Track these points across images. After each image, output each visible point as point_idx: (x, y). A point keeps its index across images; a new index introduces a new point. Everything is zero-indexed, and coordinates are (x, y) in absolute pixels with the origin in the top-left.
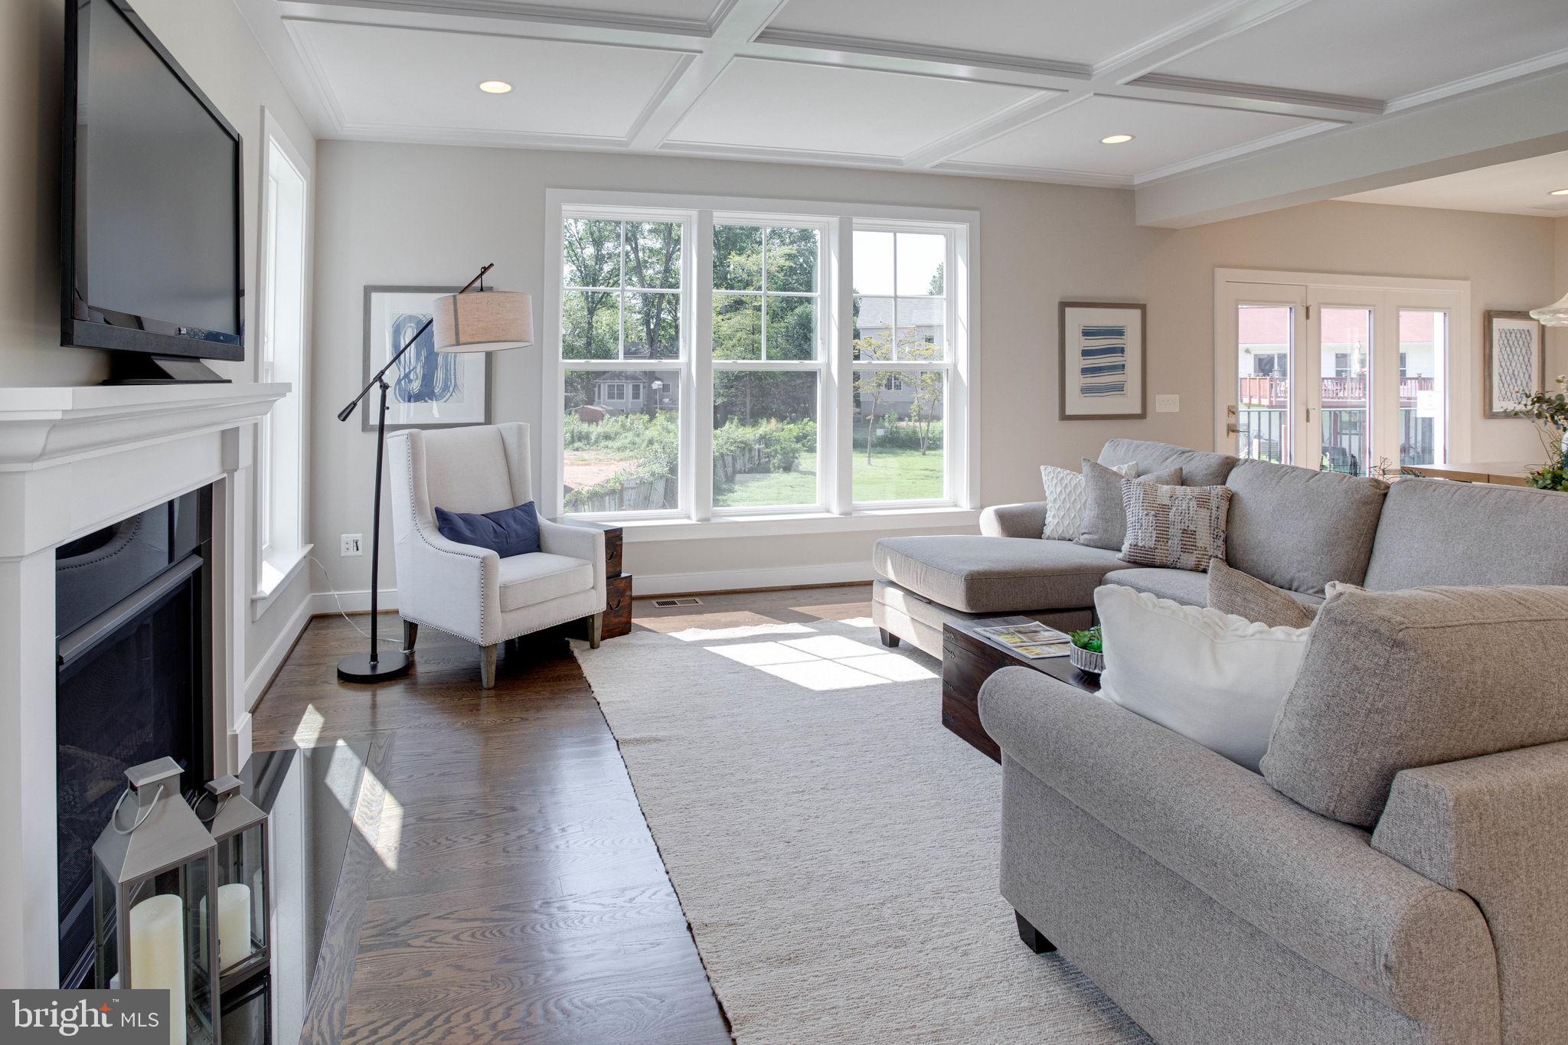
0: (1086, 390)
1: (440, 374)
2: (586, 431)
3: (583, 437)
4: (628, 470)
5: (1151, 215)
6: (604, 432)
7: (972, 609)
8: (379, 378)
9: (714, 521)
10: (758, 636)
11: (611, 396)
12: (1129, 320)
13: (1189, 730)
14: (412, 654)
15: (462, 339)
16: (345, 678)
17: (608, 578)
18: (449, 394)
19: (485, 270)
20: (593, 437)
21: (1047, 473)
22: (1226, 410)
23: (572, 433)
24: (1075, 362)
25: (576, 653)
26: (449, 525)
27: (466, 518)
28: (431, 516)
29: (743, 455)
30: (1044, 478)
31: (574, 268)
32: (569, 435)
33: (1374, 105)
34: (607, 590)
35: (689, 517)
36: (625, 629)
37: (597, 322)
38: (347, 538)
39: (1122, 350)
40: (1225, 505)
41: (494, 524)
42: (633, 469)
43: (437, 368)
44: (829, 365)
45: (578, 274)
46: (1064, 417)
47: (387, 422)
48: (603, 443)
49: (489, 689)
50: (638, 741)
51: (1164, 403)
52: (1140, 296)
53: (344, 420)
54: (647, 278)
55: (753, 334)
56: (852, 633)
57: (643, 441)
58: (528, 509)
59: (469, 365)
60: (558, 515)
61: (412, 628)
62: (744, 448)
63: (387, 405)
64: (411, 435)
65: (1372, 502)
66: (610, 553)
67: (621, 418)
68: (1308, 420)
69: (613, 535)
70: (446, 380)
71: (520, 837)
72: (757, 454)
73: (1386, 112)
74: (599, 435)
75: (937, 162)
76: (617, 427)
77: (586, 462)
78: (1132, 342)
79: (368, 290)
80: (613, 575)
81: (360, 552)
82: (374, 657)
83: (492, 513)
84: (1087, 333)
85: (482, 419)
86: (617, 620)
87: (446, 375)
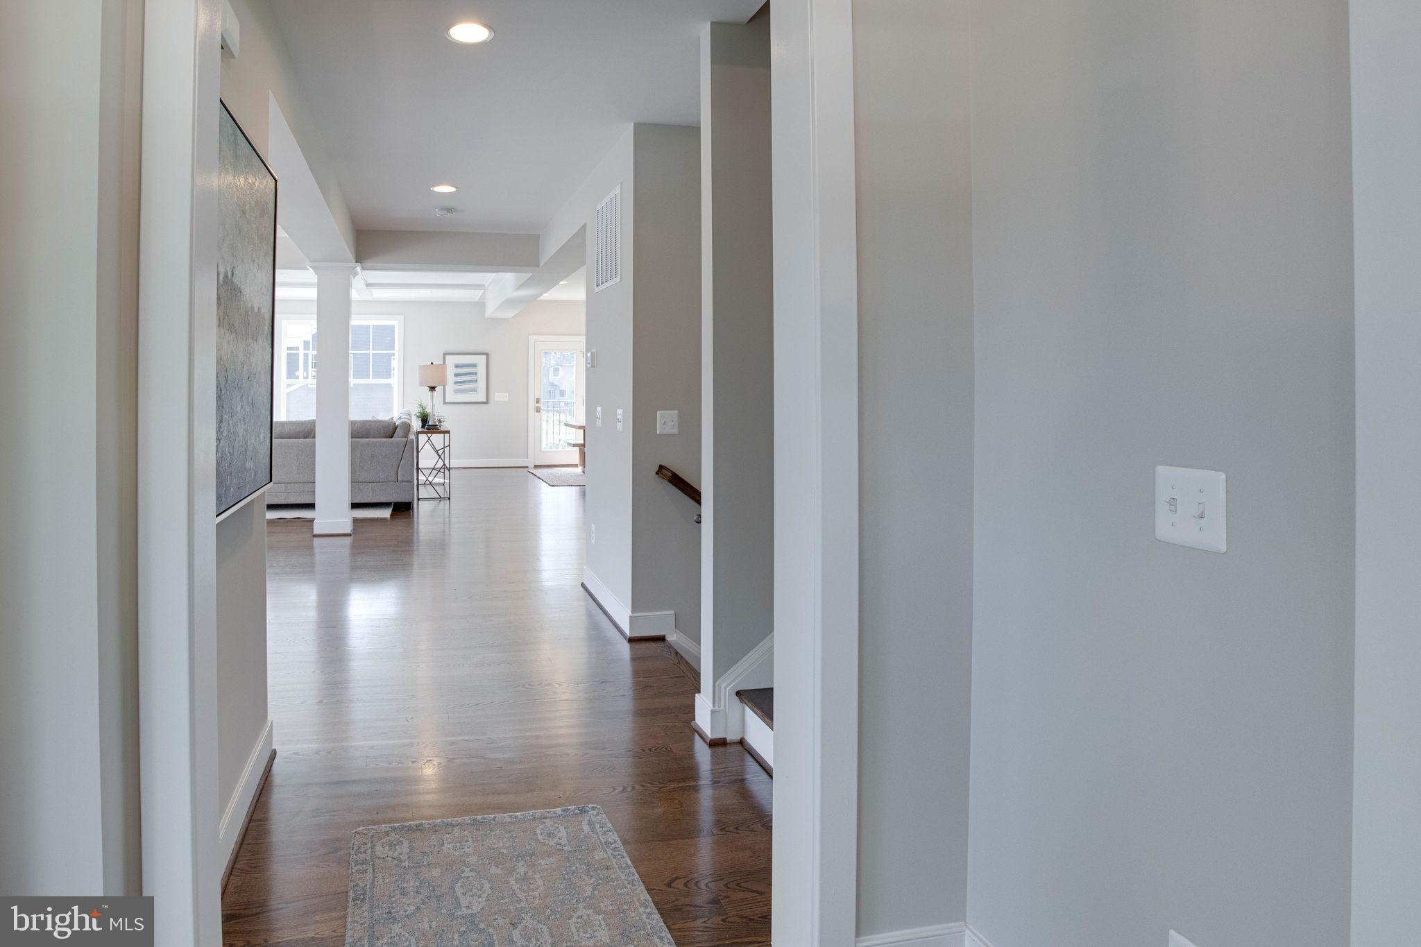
0: (456, 391)
12: (481, 360)
22: (535, 400)
39: (476, 373)
51: (498, 397)
52: (486, 349)
78: (481, 370)
84: (457, 366)
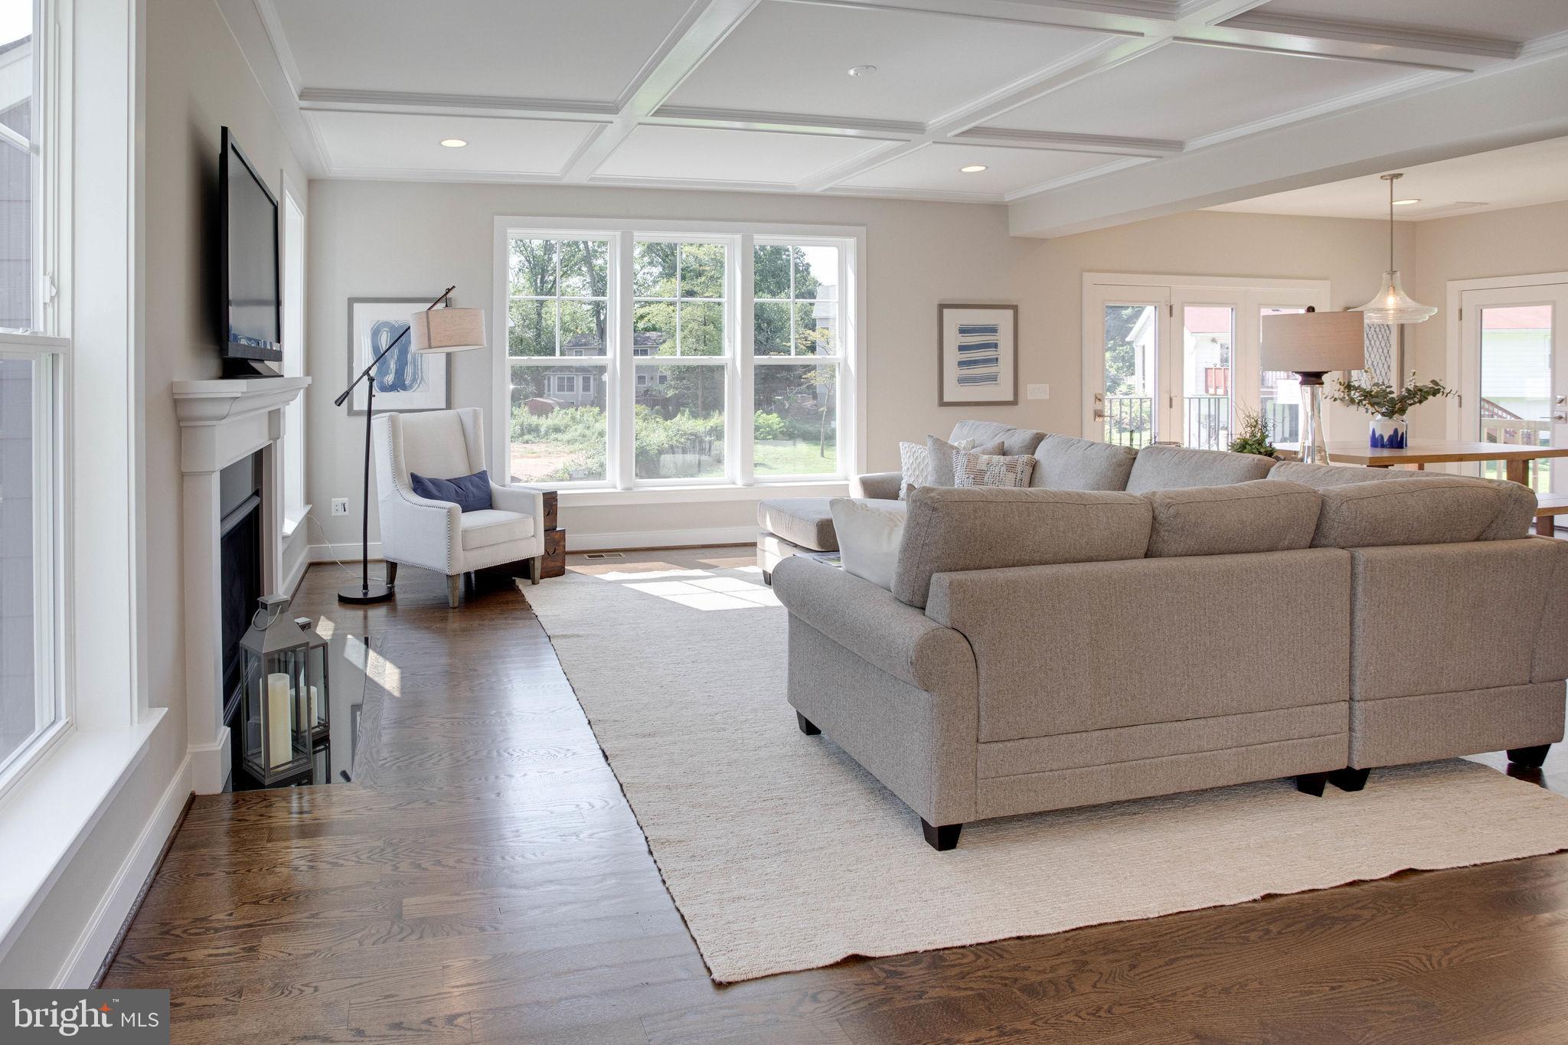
0: (962, 380)
1: (409, 370)
2: (535, 423)
3: (534, 430)
4: (576, 461)
5: (1021, 227)
6: (554, 425)
7: (822, 548)
8: (367, 372)
9: (635, 490)
10: (666, 577)
11: (561, 388)
12: (1003, 319)
13: (874, 579)
14: (393, 587)
15: (433, 345)
16: (344, 601)
17: (545, 531)
18: (417, 385)
19: (449, 290)
20: (543, 430)
21: (904, 447)
22: (1093, 399)
23: (522, 425)
24: (952, 356)
25: (521, 587)
26: (421, 486)
27: (434, 482)
28: (407, 479)
29: (694, 447)
30: (902, 452)
31: (523, 258)
32: (518, 427)
33: (1176, 145)
34: (545, 540)
35: (615, 487)
36: (560, 572)
37: (546, 313)
38: (337, 501)
39: (996, 346)
40: (1028, 470)
41: (456, 487)
42: (581, 461)
43: (407, 364)
44: (734, 360)
45: (526, 263)
46: (942, 404)
47: (373, 408)
48: (554, 436)
49: (455, 608)
50: (564, 636)
51: (1034, 391)
52: (1012, 298)
53: (339, 405)
54: (597, 268)
55: (705, 325)
56: (743, 577)
57: (593, 434)
58: (483, 476)
59: (433, 365)
60: (506, 483)
61: (392, 567)
62: (695, 441)
63: (373, 394)
64: (391, 417)
65: (1124, 465)
66: (547, 511)
67: (572, 410)
68: (1171, 406)
69: (550, 496)
70: (415, 374)
71: (480, 684)
72: (708, 446)
73: (1184, 151)
74: (548, 428)
75: (827, 186)
76: (567, 420)
77: (535, 455)
78: (1005, 339)
79: (352, 301)
80: (550, 529)
81: (347, 513)
82: (365, 587)
83: (455, 479)
84: (963, 331)
85: (443, 406)
86: (553, 564)
87: (414, 369)
